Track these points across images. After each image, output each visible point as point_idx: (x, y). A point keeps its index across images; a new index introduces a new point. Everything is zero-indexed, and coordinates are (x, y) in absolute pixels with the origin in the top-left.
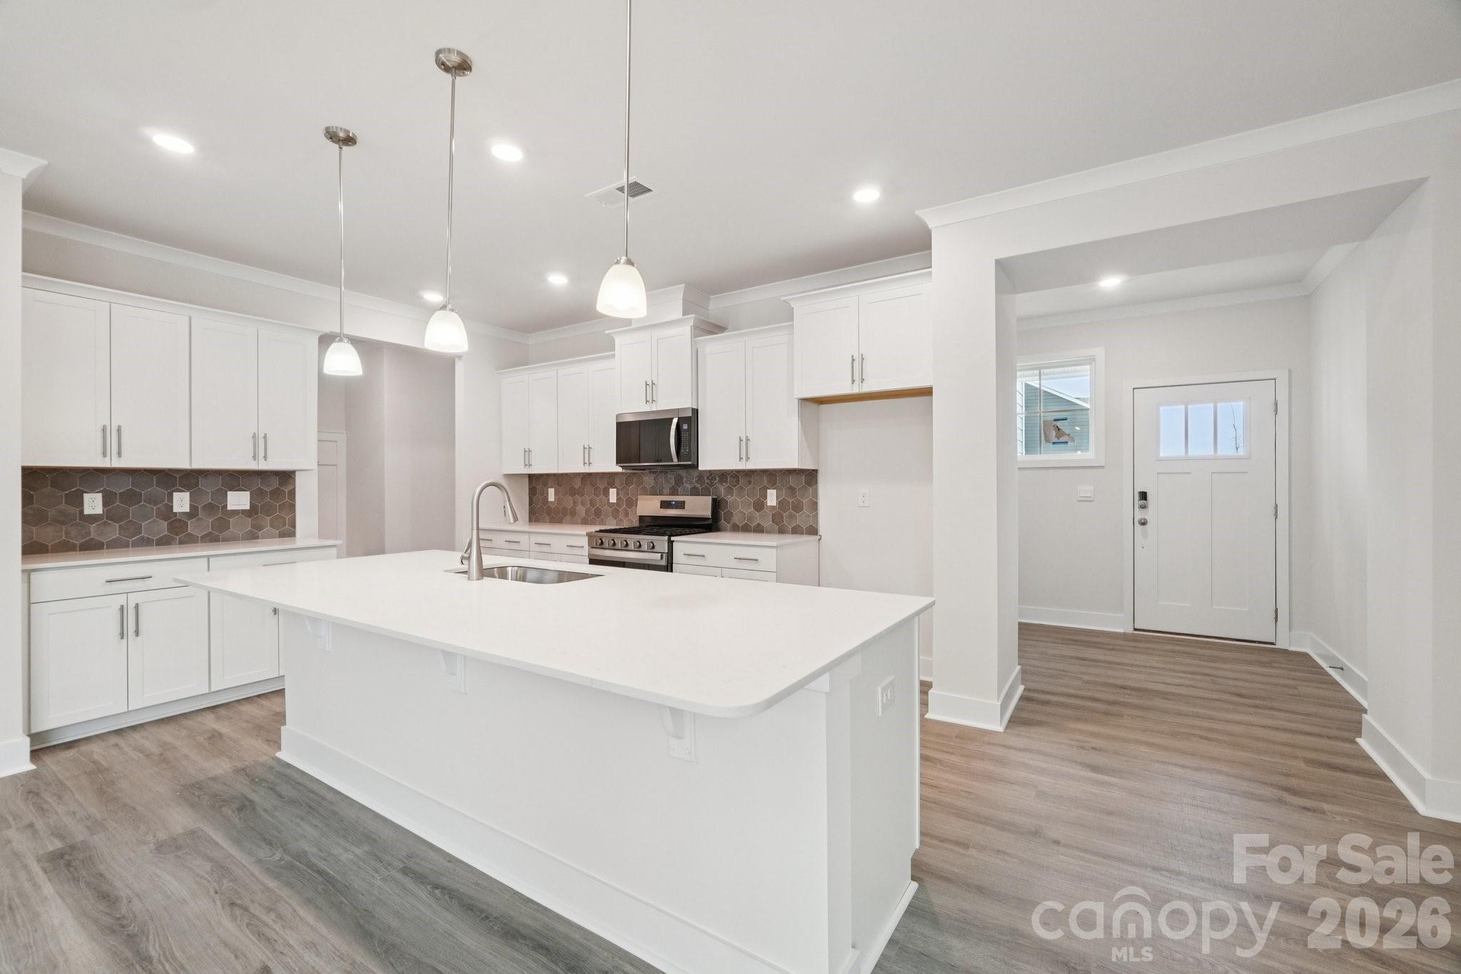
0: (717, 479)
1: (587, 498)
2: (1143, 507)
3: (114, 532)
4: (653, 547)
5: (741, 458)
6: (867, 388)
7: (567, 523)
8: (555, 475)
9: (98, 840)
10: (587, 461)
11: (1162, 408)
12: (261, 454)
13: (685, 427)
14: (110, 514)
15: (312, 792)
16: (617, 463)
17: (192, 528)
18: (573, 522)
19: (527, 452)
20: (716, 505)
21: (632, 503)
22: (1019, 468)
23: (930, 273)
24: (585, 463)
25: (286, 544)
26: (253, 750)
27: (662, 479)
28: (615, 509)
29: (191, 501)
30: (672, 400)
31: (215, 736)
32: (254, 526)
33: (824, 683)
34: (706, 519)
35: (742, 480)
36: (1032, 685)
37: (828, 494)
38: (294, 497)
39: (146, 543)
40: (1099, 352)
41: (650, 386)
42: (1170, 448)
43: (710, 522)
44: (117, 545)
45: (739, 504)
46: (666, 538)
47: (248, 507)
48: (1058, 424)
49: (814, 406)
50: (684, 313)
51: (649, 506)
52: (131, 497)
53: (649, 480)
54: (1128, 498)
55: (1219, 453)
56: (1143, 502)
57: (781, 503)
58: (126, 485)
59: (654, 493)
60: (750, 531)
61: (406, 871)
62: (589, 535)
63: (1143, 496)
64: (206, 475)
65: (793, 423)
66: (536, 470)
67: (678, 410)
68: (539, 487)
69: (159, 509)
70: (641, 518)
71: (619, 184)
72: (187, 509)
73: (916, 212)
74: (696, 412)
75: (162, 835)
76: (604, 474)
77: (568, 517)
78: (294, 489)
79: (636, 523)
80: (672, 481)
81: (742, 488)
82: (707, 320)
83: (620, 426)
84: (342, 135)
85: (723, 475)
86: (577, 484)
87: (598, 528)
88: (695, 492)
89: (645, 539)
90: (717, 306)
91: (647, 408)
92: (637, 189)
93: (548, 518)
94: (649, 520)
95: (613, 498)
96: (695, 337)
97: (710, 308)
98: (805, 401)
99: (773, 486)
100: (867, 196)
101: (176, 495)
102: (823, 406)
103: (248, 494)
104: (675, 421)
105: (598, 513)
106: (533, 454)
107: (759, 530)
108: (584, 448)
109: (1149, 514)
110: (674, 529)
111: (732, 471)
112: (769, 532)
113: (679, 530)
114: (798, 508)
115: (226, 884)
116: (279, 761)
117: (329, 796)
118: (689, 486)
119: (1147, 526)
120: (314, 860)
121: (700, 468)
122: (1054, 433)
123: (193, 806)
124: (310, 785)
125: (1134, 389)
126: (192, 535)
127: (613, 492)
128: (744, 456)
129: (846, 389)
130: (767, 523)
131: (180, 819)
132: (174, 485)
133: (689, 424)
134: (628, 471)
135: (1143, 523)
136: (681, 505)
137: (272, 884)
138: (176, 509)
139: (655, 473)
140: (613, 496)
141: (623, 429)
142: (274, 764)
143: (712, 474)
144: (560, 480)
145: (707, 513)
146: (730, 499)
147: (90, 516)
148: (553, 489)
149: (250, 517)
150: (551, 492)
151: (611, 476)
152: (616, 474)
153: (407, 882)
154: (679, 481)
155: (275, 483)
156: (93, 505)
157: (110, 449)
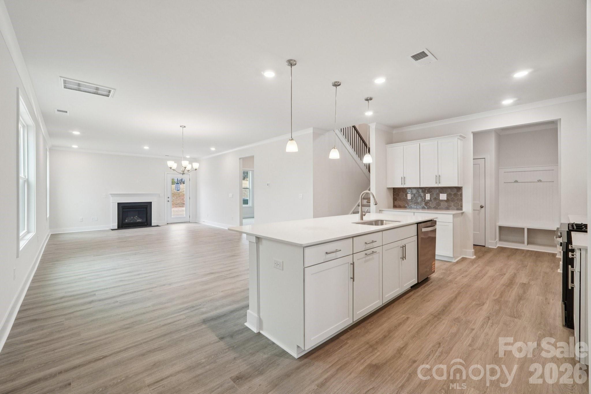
17: (431, 205)
25: (459, 212)
29: (430, 196)
32: (448, 205)
38: (462, 196)
47: (446, 199)
64: (434, 189)
69: (423, 198)
72: (429, 199)
78: (462, 193)
101: (427, 195)
103: (446, 194)
132: (426, 191)
138: (427, 199)
149: (447, 202)
155: (455, 190)
156: (409, 197)
157: (403, 183)
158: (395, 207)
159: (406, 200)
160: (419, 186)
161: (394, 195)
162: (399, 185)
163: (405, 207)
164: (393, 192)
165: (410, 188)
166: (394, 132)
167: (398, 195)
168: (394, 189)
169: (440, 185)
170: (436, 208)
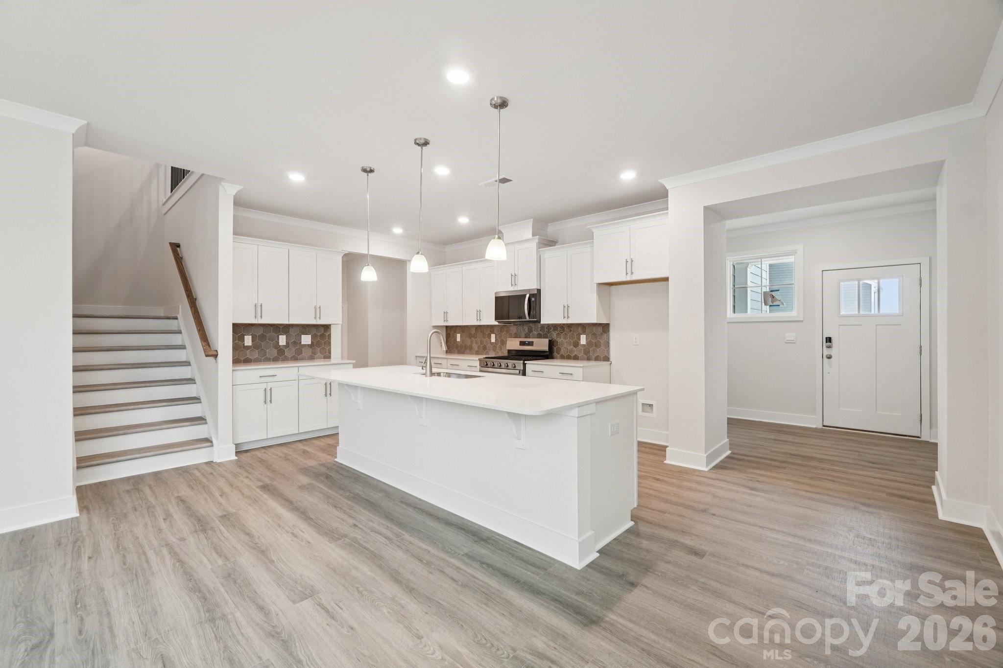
0: (552, 328)
1: (479, 340)
2: (829, 347)
3: (255, 355)
4: (515, 367)
5: (564, 317)
6: (635, 277)
7: (468, 354)
8: (460, 326)
9: (275, 483)
10: (478, 319)
11: (842, 284)
12: (318, 316)
13: (533, 299)
14: (255, 346)
15: (354, 474)
16: (495, 320)
17: (287, 353)
18: (471, 354)
19: (446, 313)
20: (551, 344)
21: (503, 343)
22: (728, 323)
23: (668, 213)
24: (477, 320)
25: (327, 362)
26: (325, 457)
27: (520, 328)
28: (494, 345)
30: (526, 284)
31: (305, 452)
32: (312, 353)
33: (575, 412)
34: (545, 352)
35: (566, 329)
36: (736, 451)
37: (615, 338)
38: (330, 338)
39: (268, 360)
40: (799, 248)
41: (514, 277)
42: (849, 309)
43: (548, 353)
44: (257, 361)
45: (563, 342)
46: (522, 362)
48: (773, 293)
49: (607, 287)
50: (533, 235)
51: (514, 344)
52: (263, 337)
53: (513, 329)
54: (819, 341)
55: (881, 312)
56: (828, 344)
57: (589, 343)
58: (260, 331)
59: (516, 336)
60: (571, 359)
61: (402, 502)
62: (480, 360)
63: (829, 340)
64: (294, 327)
65: (594, 297)
66: (451, 323)
67: (529, 290)
68: (452, 333)
70: (509, 351)
71: (495, 179)
73: (659, 181)
74: (539, 291)
75: (300, 484)
76: (488, 325)
77: (468, 351)
78: (330, 334)
79: (506, 354)
80: (526, 330)
81: (566, 334)
82: (546, 238)
83: (497, 299)
84: (368, 169)
85: (555, 327)
86: (473, 331)
87: (485, 356)
88: (539, 336)
89: (511, 362)
90: (552, 230)
91: (512, 289)
92: (504, 181)
93: (456, 351)
94: (514, 352)
95: (493, 339)
96: (539, 249)
97: (548, 230)
98: (601, 285)
99: (584, 333)
100: (628, 176)
101: (280, 337)
102: (613, 287)
103: (310, 336)
104: (528, 296)
105: (485, 348)
106: (448, 314)
107: (576, 358)
108: (477, 311)
109: (833, 352)
110: (526, 357)
111: (560, 324)
112: (582, 359)
113: (529, 358)
114: (597, 345)
115: (330, 501)
116: (337, 462)
117: (363, 476)
118: (536, 333)
119: (832, 359)
120: (363, 496)
121: (542, 322)
122: (770, 299)
123: (307, 475)
124: (353, 472)
125: (823, 271)
126: (286, 356)
127: (493, 337)
128: (566, 316)
129: (623, 278)
130: (581, 354)
131: (304, 480)
132: (279, 331)
133: (535, 298)
134: (502, 324)
135: (829, 357)
136: (531, 344)
137: (349, 502)
138: (281, 344)
139: (517, 325)
140: (493, 338)
141: (499, 300)
142: (335, 463)
143: (549, 326)
144: (463, 329)
145: (546, 348)
146: (559, 340)
147: (247, 346)
148: (459, 334)
150: (458, 336)
151: (492, 327)
152: (496, 325)
153: (404, 506)
154: (530, 331)
155: (322, 330)
170: (295, 359)
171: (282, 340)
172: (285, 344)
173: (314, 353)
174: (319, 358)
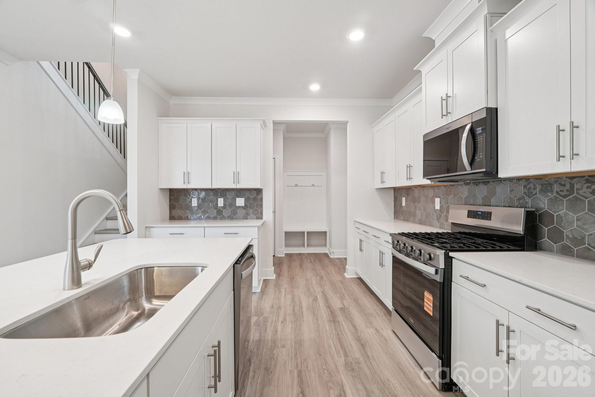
1: (423, 205)
5: (561, 156)
7: (411, 222)
10: (408, 177)
13: (479, 130)
14: (199, 206)
17: (225, 213)
18: (414, 222)
19: (382, 174)
20: (532, 220)
25: (258, 222)
28: (440, 215)
29: (224, 202)
38: (262, 201)
39: (209, 218)
45: (572, 219)
46: (443, 252)
47: (244, 205)
52: (205, 200)
53: (463, 191)
58: (204, 195)
64: (229, 191)
66: (387, 185)
68: (398, 196)
69: (214, 205)
72: (222, 205)
77: (412, 219)
78: (262, 197)
86: (417, 194)
89: (425, 249)
93: (402, 217)
101: (219, 199)
103: (244, 199)
104: (468, 127)
105: (428, 216)
106: (385, 174)
108: (407, 167)
126: (224, 216)
127: (437, 200)
128: (567, 152)
132: (218, 195)
136: (487, 216)
138: (219, 205)
140: (437, 204)
144: (407, 191)
145: (519, 228)
147: (193, 207)
148: (405, 198)
149: (245, 209)
150: (404, 200)
151: (428, 188)
152: (430, 186)
155: (255, 193)
156: (194, 203)
157: (186, 181)
158: (172, 218)
159: (189, 207)
160: (210, 187)
161: (170, 200)
162: (179, 185)
163: (187, 219)
164: (170, 195)
165: (196, 190)
166: (172, 102)
167: (177, 200)
168: (171, 191)
169: (239, 186)
170: (231, 218)
171: (221, 202)
172: (223, 206)
173: (247, 214)
174: (252, 218)
